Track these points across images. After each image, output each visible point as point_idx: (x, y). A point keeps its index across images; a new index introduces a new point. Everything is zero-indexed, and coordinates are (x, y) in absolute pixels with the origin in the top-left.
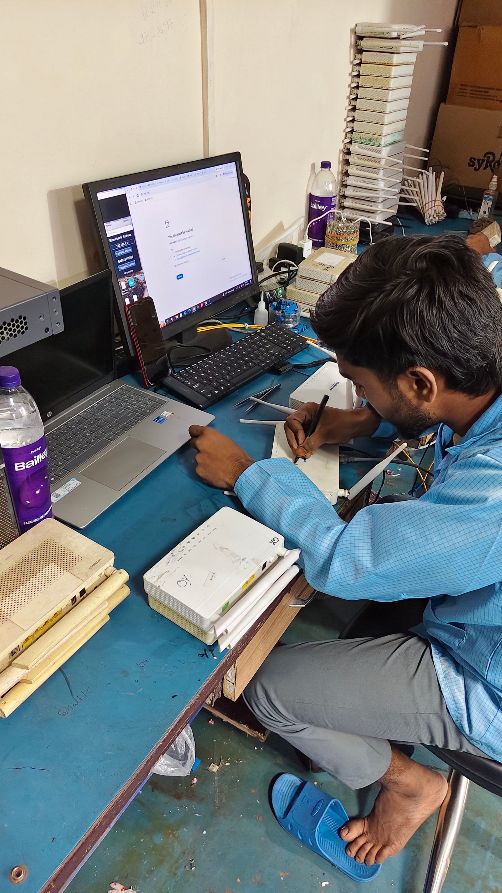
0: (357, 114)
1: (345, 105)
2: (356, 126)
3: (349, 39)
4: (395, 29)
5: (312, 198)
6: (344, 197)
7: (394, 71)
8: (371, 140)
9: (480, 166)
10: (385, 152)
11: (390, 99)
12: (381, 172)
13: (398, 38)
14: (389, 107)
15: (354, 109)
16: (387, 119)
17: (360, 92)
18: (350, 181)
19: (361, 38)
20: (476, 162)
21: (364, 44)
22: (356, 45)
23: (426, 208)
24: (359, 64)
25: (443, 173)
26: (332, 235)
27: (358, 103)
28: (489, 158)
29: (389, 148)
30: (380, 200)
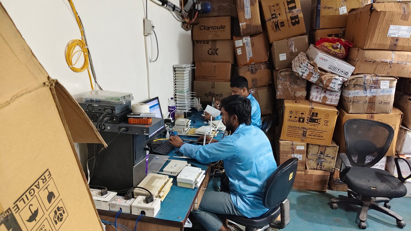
0: (176, 86)
1: (173, 84)
2: (177, 88)
3: (172, 69)
4: (184, 66)
5: (169, 107)
6: (176, 106)
7: (185, 75)
8: (181, 91)
9: (208, 96)
10: (186, 94)
11: (185, 82)
12: (186, 99)
13: (185, 68)
14: (185, 83)
15: (176, 84)
16: (185, 86)
17: (177, 80)
18: (177, 102)
19: (175, 68)
20: (207, 95)
21: (176, 69)
22: (174, 70)
23: (197, 108)
24: (175, 74)
25: (199, 98)
26: (177, 116)
27: (176, 83)
28: (210, 93)
29: (187, 93)
30: (187, 106)
